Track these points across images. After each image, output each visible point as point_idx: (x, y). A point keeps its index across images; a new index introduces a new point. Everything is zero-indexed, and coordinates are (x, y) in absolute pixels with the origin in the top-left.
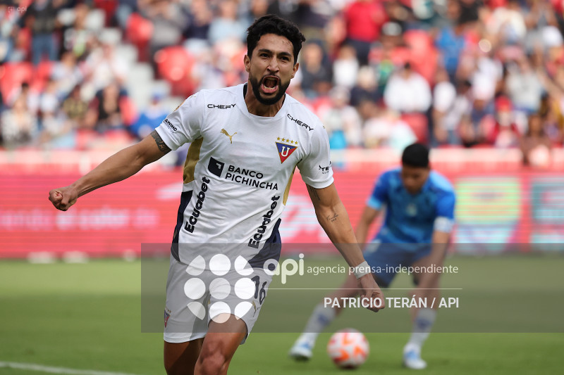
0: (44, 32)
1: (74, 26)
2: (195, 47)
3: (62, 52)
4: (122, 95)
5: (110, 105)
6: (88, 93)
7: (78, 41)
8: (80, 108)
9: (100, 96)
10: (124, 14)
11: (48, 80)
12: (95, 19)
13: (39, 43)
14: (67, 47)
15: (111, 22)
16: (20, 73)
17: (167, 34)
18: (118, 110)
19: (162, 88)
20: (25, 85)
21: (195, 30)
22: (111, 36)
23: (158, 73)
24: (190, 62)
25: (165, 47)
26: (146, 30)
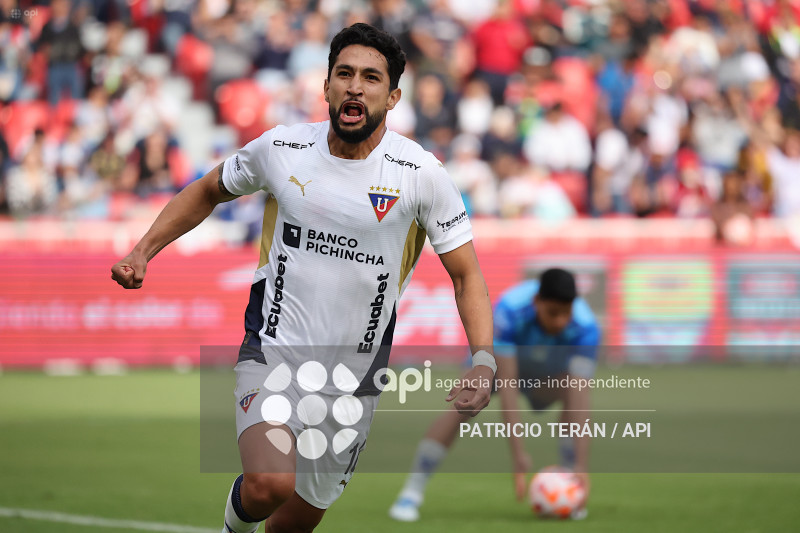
0: (63, 59)
1: (106, 51)
2: (271, 81)
3: (89, 87)
4: (171, 146)
5: (155, 158)
6: (125, 143)
7: (111, 73)
8: (114, 165)
9: (141, 147)
10: (173, 36)
11: (70, 126)
12: (134, 43)
13: (57, 74)
14: (96, 81)
15: (156, 47)
16: (33, 116)
17: (230, 64)
18: (166, 166)
19: (225, 136)
20: (40, 133)
21: (269, 57)
22: (156, 66)
23: (220, 117)
24: (263, 101)
25: (230, 81)
26: (203, 57)
